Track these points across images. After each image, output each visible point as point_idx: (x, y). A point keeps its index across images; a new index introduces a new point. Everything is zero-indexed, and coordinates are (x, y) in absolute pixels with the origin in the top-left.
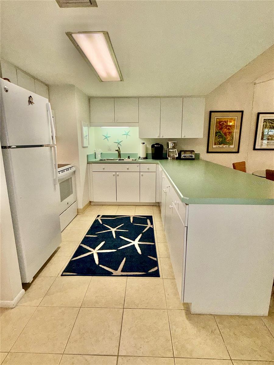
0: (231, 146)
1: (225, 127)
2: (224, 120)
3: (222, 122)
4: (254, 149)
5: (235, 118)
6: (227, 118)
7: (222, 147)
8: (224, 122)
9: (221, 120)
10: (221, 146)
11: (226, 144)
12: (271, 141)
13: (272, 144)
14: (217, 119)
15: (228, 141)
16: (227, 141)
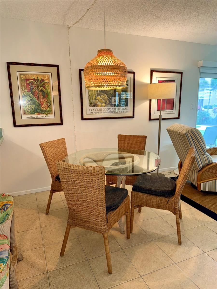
0: (49, 115)
1: (36, 87)
2: (32, 78)
3: (29, 80)
4: (83, 119)
5: (49, 75)
6: (37, 75)
7: (37, 117)
8: (33, 81)
9: (28, 77)
10: (34, 116)
11: (42, 113)
12: (101, 108)
13: (102, 111)
14: (21, 75)
15: (45, 109)
16: (43, 109)
